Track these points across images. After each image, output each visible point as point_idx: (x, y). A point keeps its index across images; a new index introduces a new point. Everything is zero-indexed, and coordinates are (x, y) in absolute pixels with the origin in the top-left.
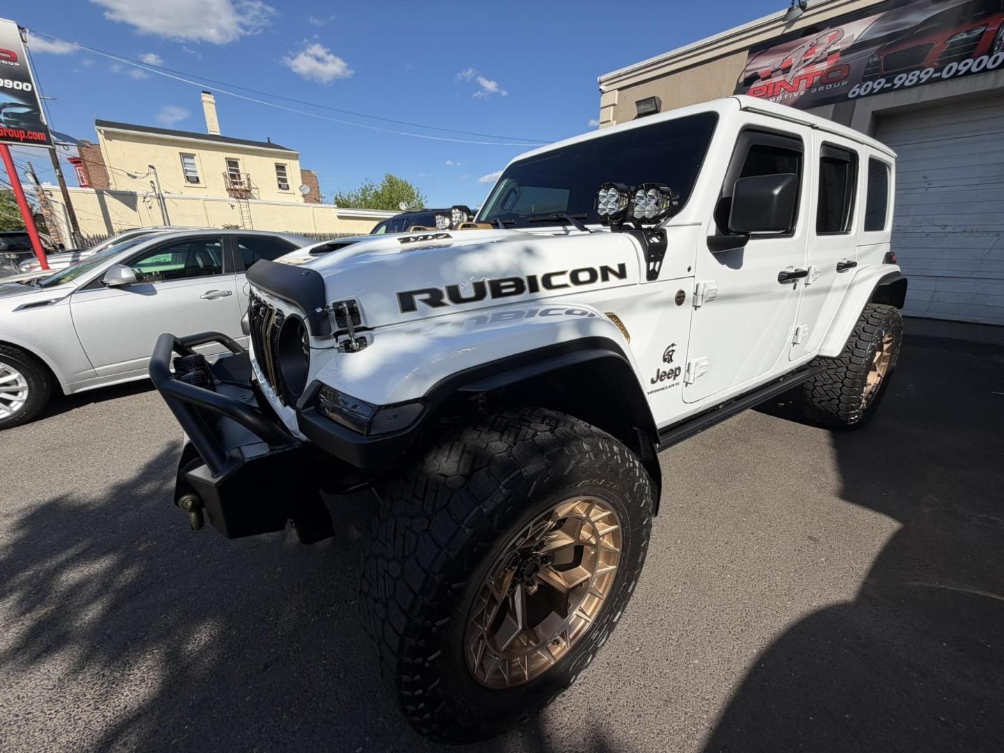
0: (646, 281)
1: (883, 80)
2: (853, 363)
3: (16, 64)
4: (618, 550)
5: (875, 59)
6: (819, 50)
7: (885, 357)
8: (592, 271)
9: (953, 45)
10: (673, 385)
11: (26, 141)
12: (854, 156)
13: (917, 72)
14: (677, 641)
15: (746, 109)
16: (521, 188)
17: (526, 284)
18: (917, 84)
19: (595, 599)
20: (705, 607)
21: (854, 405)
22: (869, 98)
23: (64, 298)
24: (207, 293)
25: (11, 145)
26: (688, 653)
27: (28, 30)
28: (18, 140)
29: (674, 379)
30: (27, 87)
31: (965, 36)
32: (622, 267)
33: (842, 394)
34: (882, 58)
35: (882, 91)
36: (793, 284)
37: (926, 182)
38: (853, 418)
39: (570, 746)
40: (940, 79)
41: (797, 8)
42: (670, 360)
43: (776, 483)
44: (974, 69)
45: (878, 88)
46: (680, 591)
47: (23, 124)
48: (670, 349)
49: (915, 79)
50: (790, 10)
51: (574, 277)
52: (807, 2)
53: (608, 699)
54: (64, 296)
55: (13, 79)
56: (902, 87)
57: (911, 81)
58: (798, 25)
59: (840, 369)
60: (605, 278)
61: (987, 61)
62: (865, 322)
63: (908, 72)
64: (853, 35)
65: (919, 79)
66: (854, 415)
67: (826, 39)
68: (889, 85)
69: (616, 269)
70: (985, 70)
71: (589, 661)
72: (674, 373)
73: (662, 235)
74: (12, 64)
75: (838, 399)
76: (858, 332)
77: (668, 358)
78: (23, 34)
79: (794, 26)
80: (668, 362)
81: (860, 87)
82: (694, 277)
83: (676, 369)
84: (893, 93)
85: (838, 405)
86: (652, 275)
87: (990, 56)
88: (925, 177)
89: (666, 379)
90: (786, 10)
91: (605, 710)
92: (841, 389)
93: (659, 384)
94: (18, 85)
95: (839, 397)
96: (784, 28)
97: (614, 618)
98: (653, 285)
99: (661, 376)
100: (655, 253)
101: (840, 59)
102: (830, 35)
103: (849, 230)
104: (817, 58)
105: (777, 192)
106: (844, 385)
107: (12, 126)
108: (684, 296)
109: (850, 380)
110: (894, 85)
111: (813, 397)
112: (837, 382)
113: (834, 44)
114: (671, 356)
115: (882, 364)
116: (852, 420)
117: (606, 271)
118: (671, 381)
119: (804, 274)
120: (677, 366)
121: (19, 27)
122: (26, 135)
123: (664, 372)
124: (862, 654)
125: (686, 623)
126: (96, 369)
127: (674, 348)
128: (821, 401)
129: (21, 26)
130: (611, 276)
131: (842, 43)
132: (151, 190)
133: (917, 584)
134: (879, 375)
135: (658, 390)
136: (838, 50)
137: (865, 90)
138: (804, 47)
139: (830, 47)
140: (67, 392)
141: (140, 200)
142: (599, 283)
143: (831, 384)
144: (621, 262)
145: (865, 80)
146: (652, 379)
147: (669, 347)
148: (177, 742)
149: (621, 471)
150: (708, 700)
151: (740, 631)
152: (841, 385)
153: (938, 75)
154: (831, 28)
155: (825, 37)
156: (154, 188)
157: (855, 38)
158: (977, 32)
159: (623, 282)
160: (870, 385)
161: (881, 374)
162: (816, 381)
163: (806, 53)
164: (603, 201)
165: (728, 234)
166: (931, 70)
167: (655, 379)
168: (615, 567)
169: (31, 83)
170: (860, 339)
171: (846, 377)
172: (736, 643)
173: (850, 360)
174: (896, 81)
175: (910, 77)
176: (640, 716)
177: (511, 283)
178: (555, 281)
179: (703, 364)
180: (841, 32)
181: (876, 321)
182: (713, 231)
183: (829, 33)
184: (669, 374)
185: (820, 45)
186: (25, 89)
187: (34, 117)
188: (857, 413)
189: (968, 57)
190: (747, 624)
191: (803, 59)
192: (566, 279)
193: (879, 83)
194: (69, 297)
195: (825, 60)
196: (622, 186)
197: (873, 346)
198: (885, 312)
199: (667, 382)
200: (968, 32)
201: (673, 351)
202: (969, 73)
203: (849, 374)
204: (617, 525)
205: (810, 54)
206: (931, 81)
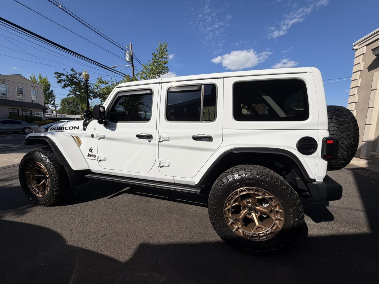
8: (73, 127)
15: (118, 87)
17: (63, 128)
42: (92, 152)
48: (91, 149)
51: (70, 128)
60: (75, 129)
82: (96, 131)
83: (94, 155)
86: (84, 129)
93: (89, 157)
98: (85, 132)
99: (90, 155)
100: (85, 124)
108: (94, 136)
117: (75, 127)
118: (93, 158)
127: (92, 149)
130: (76, 128)
135: (90, 159)
144: (79, 126)
146: (87, 155)
147: (91, 148)
159: (78, 130)
177: (61, 128)
178: (66, 128)
184: (92, 156)
199: (92, 158)
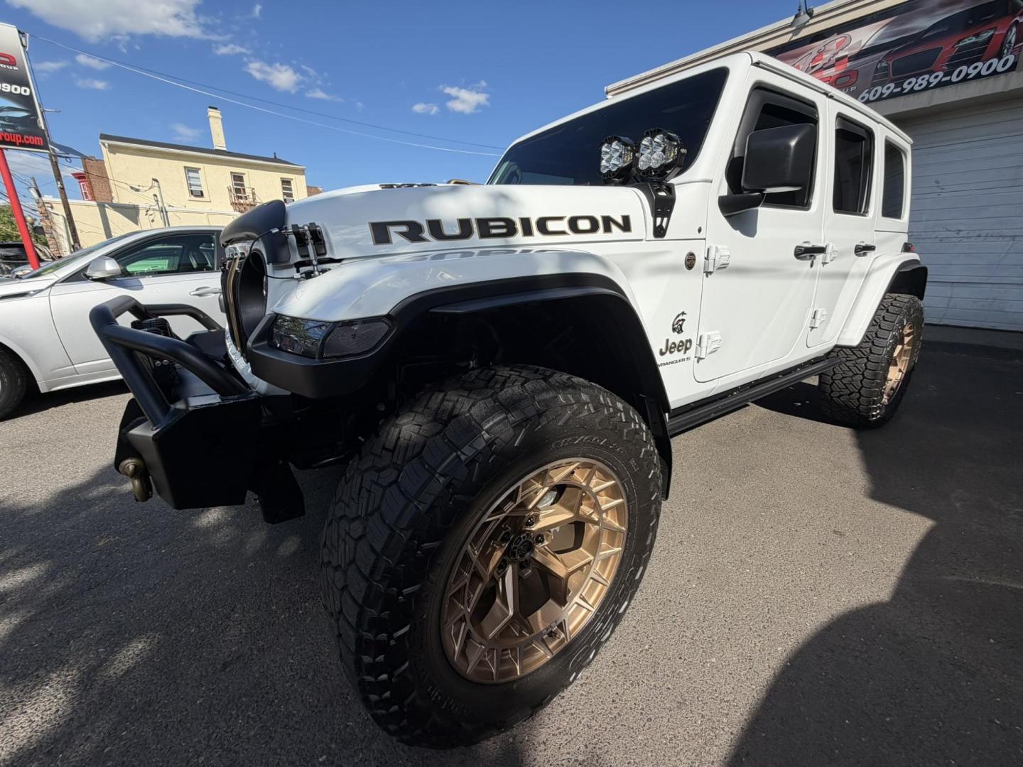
0: (653, 238)
1: (892, 85)
2: (874, 354)
3: (15, 68)
4: (623, 528)
5: (884, 64)
6: (826, 56)
7: (906, 351)
8: (593, 221)
9: (961, 49)
10: (683, 360)
11: (22, 145)
12: (870, 134)
13: (927, 77)
14: (692, 639)
15: (757, 64)
16: (523, 173)
17: (519, 226)
18: (927, 88)
19: (597, 586)
20: (722, 602)
21: (875, 398)
22: (878, 102)
23: (42, 290)
24: (197, 290)
25: (7, 149)
26: (703, 651)
27: (28, 35)
28: (14, 144)
29: (685, 353)
30: (25, 91)
31: (974, 40)
32: (626, 219)
33: (863, 386)
34: (891, 63)
35: (892, 96)
36: (810, 261)
37: (938, 186)
38: (874, 413)
39: (568, 753)
40: (950, 83)
41: (804, 14)
42: (680, 331)
43: (795, 479)
44: (984, 73)
45: (887, 93)
46: (694, 586)
47: (19, 128)
48: (680, 318)
49: (925, 83)
50: (797, 16)
51: (573, 223)
52: (814, 9)
53: (613, 701)
54: (43, 288)
55: (11, 83)
56: (912, 91)
57: (921, 85)
58: (805, 33)
59: (861, 360)
60: (608, 229)
61: (997, 64)
62: (885, 311)
63: (917, 76)
64: (861, 41)
65: (929, 83)
66: (875, 409)
67: (834, 46)
68: (899, 89)
69: (620, 221)
70: (995, 73)
71: (591, 657)
72: (685, 346)
73: (670, 189)
74: (11, 68)
75: (859, 392)
76: (878, 321)
77: (678, 328)
78: (23, 39)
79: (802, 32)
80: (678, 332)
81: (869, 92)
82: (705, 239)
83: (687, 341)
84: (902, 99)
85: (858, 399)
86: (659, 232)
87: (1000, 58)
88: (937, 182)
89: (676, 351)
90: (793, 17)
91: (610, 713)
92: (861, 381)
93: (668, 357)
94: (16, 89)
95: (859, 390)
96: (791, 35)
97: (619, 608)
98: (659, 244)
99: (671, 348)
100: (663, 207)
101: (848, 64)
102: (837, 41)
103: (866, 212)
104: (824, 64)
105: (793, 143)
106: (864, 377)
107: (9, 130)
108: (694, 260)
109: (871, 372)
110: (903, 89)
111: (832, 391)
112: (857, 374)
113: (841, 50)
114: (681, 326)
115: (904, 358)
116: (873, 416)
117: (608, 221)
118: (680, 355)
119: (822, 250)
120: (688, 338)
121: (19, 32)
122: (23, 139)
123: (674, 343)
124: (900, 652)
125: (701, 619)
126: (75, 366)
127: (684, 317)
128: (841, 395)
129: (22, 31)
130: (614, 227)
131: (849, 49)
132: (155, 203)
133: (955, 578)
134: (900, 371)
135: (667, 364)
136: (846, 56)
137: (874, 95)
138: (811, 53)
139: (837, 53)
140: (43, 389)
141: (142, 213)
142: (600, 234)
143: (851, 377)
144: (625, 214)
145: (874, 85)
146: (661, 350)
147: (679, 315)
148: (110, 751)
149: (625, 431)
150: (728, 701)
151: (761, 628)
152: (861, 377)
153: (948, 78)
154: (838, 34)
155: (832, 43)
156: (157, 201)
157: (863, 44)
158: (985, 36)
159: (627, 235)
160: (891, 380)
161: (902, 369)
162: (835, 373)
163: (813, 59)
164: (605, 157)
165: (741, 193)
166: (941, 74)
167: (664, 351)
168: (620, 549)
169: (29, 87)
170: (880, 328)
171: (866, 369)
172: (757, 640)
173: (870, 350)
174: (905, 85)
175: (920, 81)
176: (650, 720)
177: (502, 223)
178: (551, 226)
179: (716, 339)
180: (848, 39)
181: (897, 309)
182: (724, 190)
183: (836, 39)
184: (679, 346)
185: (829, 51)
186: (23, 93)
187: (31, 121)
188: (879, 408)
189: (978, 60)
190: (770, 620)
191: (811, 65)
192: (563, 226)
193: (888, 88)
194: (49, 289)
195: (833, 66)
196: (626, 139)
197: (894, 336)
198: (906, 300)
199: (677, 355)
200: (977, 35)
201: (683, 320)
202: (979, 76)
203: (870, 365)
204: (623, 498)
205: (818, 61)
206: (941, 85)
